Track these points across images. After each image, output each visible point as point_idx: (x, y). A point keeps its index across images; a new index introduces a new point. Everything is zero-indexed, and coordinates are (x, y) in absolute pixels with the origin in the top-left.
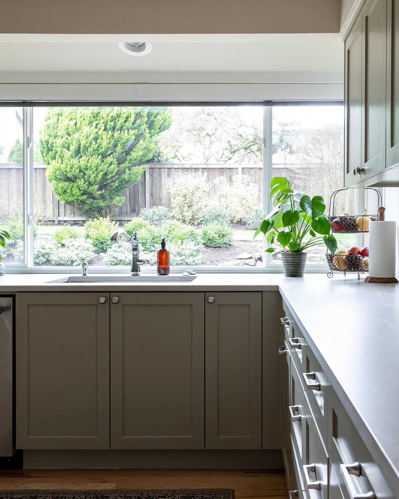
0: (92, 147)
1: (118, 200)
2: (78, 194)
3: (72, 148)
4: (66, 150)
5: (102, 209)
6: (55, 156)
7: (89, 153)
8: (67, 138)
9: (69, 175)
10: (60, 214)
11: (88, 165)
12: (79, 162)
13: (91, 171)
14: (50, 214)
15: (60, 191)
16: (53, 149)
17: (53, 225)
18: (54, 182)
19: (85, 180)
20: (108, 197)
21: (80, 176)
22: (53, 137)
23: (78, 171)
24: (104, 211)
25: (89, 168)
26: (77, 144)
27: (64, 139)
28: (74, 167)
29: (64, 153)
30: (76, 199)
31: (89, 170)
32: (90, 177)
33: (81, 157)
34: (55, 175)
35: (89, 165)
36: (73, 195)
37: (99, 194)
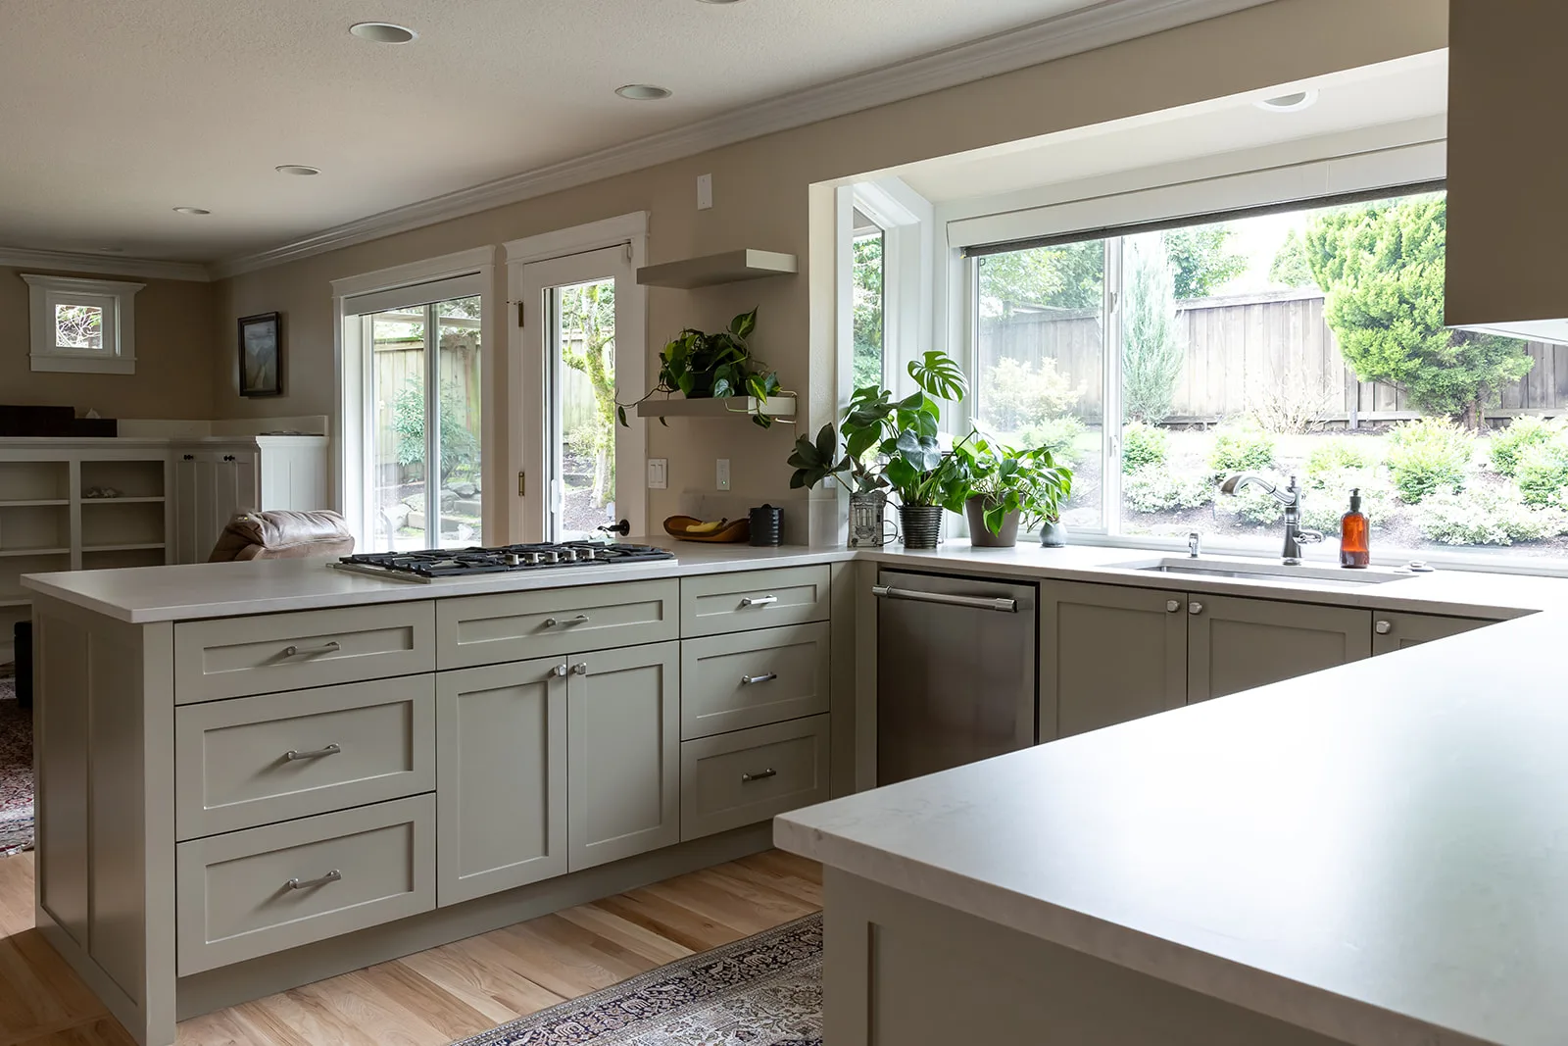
0: (1430, 238)
1: (1510, 366)
2: (1397, 356)
3: (1381, 247)
4: (1365, 254)
5: (1464, 391)
6: (1342, 269)
7: (1423, 256)
8: (1369, 225)
9: (1374, 312)
10: (1363, 406)
11: (1420, 284)
12: (1398, 280)
13: (1430, 299)
14: (1337, 405)
15: (1354, 352)
16: (1337, 253)
17: (1343, 431)
18: (1340, 330)
19: (1414, 320)
20: (1481, 361)
21: (1401, 314)
22: (1336, 226)
23: (1397, 300)
24: (1470, 397)
25: (1425, 292)
26: (1393, 236)
27: (1362, 226)
28: (1384, 292)
29: (1362, 261)
30: (1394, 370)
31: (1423, 297)
32: (1427, 312)
33: (1404, 266)
34: (1340, 314)
35: (1423, 284)
36: (1386, 359)
37: (1454, 354)
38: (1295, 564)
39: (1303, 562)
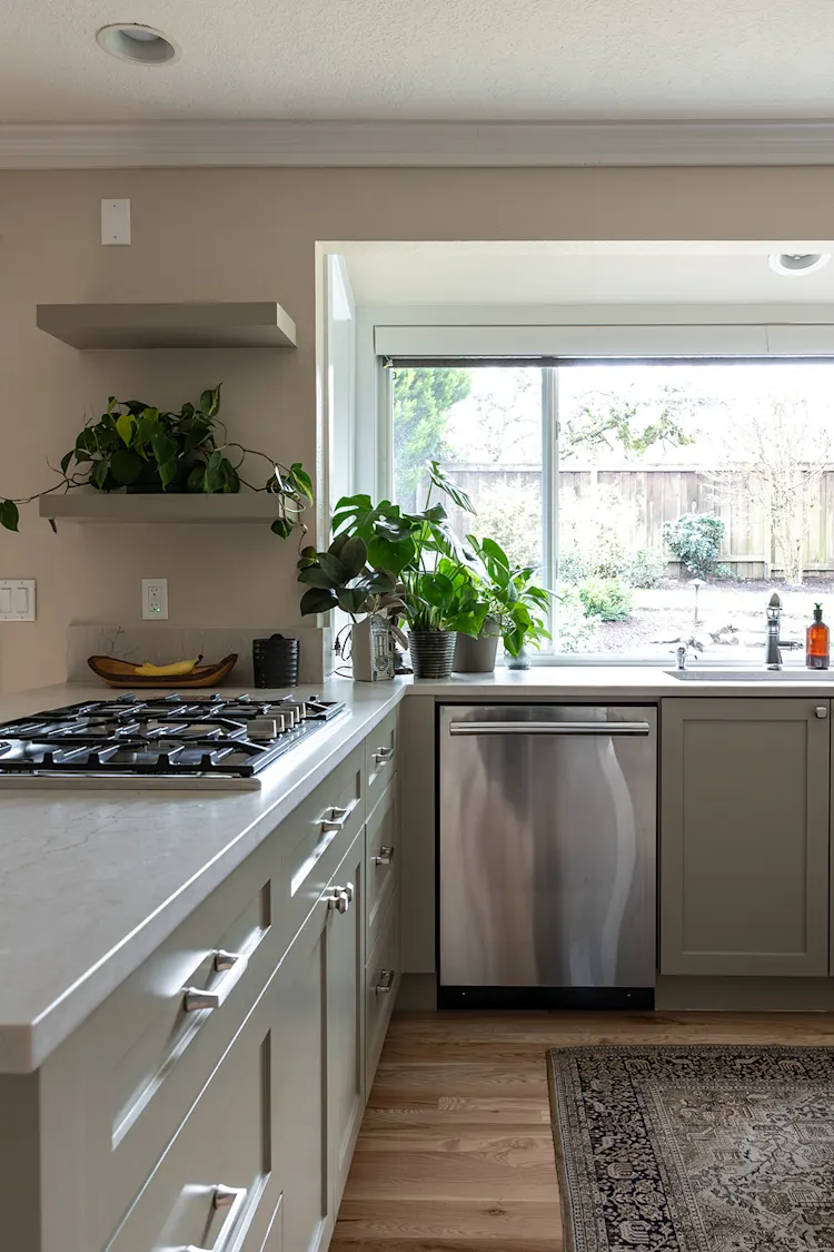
38: (778, 669)
39: (784, 667)
